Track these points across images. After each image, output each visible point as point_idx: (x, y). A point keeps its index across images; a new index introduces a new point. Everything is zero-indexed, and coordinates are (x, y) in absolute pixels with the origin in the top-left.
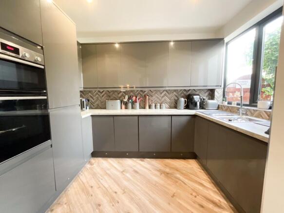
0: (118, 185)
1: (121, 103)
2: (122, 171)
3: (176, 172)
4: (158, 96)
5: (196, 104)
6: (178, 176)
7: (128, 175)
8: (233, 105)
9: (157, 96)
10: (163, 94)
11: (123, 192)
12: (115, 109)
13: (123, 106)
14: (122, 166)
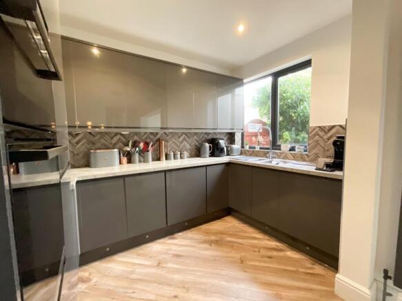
0: (170, 285)
1: (120, 154)
2: (156, 264)
3: (224, 236)
4: (176, 142)
5: (222, 149)
6: (229, 239)
7: (170, 265)
8: (256, 149)
9: (174, 141)
10: (181, 139)
11: (185, 290)
12: (111, 164)
13: (125, 160)
14: (150, 257)
